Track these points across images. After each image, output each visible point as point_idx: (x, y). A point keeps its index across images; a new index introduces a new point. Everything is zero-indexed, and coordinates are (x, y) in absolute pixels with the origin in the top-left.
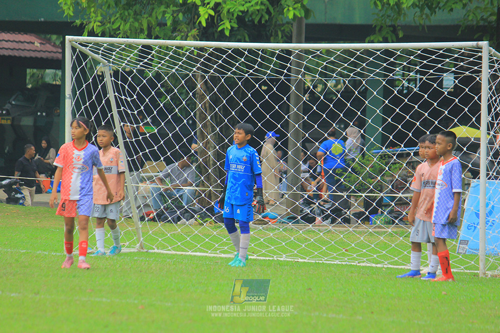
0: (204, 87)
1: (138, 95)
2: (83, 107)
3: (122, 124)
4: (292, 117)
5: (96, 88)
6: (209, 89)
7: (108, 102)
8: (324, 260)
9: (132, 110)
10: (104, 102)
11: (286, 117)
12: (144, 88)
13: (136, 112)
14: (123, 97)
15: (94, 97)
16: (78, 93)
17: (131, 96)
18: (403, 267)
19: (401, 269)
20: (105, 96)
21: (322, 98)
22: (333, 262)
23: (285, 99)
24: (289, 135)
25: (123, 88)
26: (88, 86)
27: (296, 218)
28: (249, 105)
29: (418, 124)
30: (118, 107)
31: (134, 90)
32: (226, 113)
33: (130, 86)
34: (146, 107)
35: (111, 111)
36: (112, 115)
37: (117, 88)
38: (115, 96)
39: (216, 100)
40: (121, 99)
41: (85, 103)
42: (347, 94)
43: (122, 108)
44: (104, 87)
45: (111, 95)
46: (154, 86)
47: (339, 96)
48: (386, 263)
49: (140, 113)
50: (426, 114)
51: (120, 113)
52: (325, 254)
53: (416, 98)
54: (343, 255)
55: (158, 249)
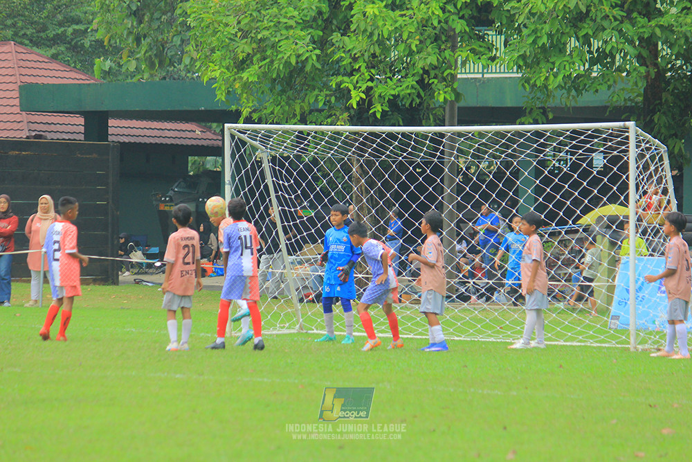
0: (360, 171)
1: (295, 180)
2: (242, 193)
3: (280, 208)
4: (446, 198)
5: (254, 173)
6: (365, 173)
7: (266, 187)
8: (480, 338)
9: (289, 195)
10: (262, 187)
11: (440, 198)
12: (300, 173)
13: (293, 197)
14: (281, 182)
15: (252, 183)
16: (237, 179)
17: (288, 181)
18: (556, 343)
19: (555, 345)
20: (263, 181)
21: (475, 179)
22: (488, 340)
23: (439, 180)
25: (281, 173)
26: (247, 172)
27: (452, 297)
28: (404, 187)
29: (568, 203)
30: (276, 192)
31: (291, 175)
32: (382, 196)
33: (287, 171)
34: (303, 192)
35: (269, 196)
36: (270, 200)
37: (275, 173)
38: (273, 181)
39: (371, 184)
40: (279, 184)
41: (244, 189)
42: (499, 175)
43: (280, 193)
44: (262, 173)
45: (269, 180)
46: (310, 171)
47: (491, 176)
49: (297, 197)
50: (576, 194)
51: (277, 197)
52: (480, 332)
53: (566, 178)
54: (498, 332)
55: (317, 329)
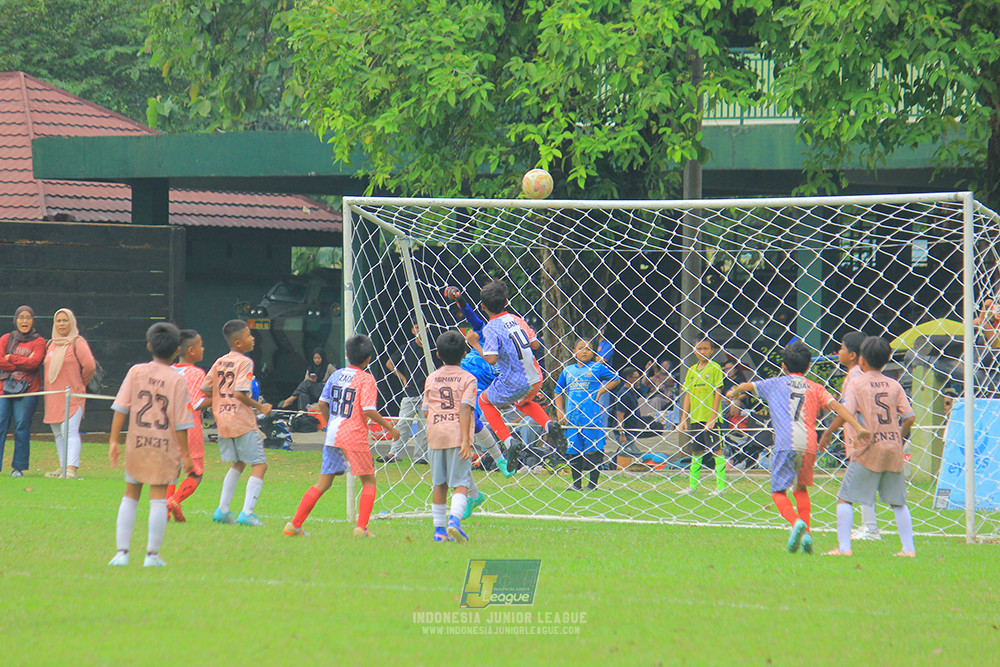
0: (550, 268)
2: (370, 302)
3: (428, 325)
4: (684, 308)
5: (388, 272)
6: (558, 270)
7: (407, 292)
8: (735, 524)
9: (442, 304)
10: (400, 293)
11: (674, 308)
12: (459, 272)
14: (429, 286)
15: (385, 286)
16: (362, 280)
17: (441, 284)
20: (402, 285)
21: (726, 279)
22: (748, 526)
23: (672, 282)
24: (680, 335)
25: (429, 271)
26: (377, 271)
28: (618, 292)
29: (871, 315)
30: (422, 300)
31: (444, 274)
32: (586, 305)
33: (439, 268)
35: (411, 306)
36: (413, 313)
37: (419, 272)
38: (417, 283)
39: (568, 287)
40: (426, 288)
41: (372, 296)
42: (763, 274)
43: (428, 301)
44: (401, 271)
45: (411, 283)
46: (474, 268)
47: (752, 275)
48: (827, 525)
49: (454, 308)
50: (883, 301)
51: (424, 308)
52: (735, 515)
53: (866, 277)
54: (763, 515)
55: (486, 510)
